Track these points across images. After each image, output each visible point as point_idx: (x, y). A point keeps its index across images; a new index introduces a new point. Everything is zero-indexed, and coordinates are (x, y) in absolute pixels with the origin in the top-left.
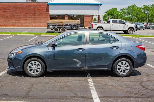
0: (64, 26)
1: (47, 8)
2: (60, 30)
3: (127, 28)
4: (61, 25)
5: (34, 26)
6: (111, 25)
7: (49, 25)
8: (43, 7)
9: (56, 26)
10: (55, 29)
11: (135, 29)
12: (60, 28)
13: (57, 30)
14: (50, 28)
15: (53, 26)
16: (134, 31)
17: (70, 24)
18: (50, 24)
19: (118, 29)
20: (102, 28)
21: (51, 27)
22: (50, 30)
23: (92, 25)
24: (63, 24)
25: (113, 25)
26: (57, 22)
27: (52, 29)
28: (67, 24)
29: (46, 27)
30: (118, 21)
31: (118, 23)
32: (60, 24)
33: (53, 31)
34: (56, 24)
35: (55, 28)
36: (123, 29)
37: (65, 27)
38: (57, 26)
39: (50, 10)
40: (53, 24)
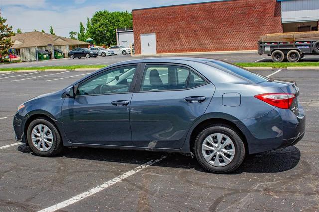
0: (296, 46)
1: (275, 10)
2: (285, 55)
4: (289, 43)
5: (248, 49)
7: (261, 46)
8: (267, 7)
9: (278, 46)
10: (276, 54)
12: (285, 51)
13: (280, 55)
14: (266, 53)
15: (271, 47)
17: (310, 42)
18: (264, 43)
21: (268, 49)
22: (265, 57)
24: (293, 42)
26: (279, 38)
27: (269, 55)
28: (303, 42)
29: (256, 51)
32: (286, 43)
33: (270, 58)
34: (277, 43)
35: (275, 51)
37: (298, 48)
38: (280, 46)
39: (282, 13)
40: (271, 43)
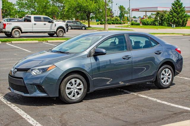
3: (55, 29)
6: (32, 24)
11: (66, 30)
16: (65, 33)
19: (43, 30)
20: (20, 28)
23: (5, 25)
25: (36, 24)
30: (42, 19)
31: (43, 22)
36: (50, 30)
